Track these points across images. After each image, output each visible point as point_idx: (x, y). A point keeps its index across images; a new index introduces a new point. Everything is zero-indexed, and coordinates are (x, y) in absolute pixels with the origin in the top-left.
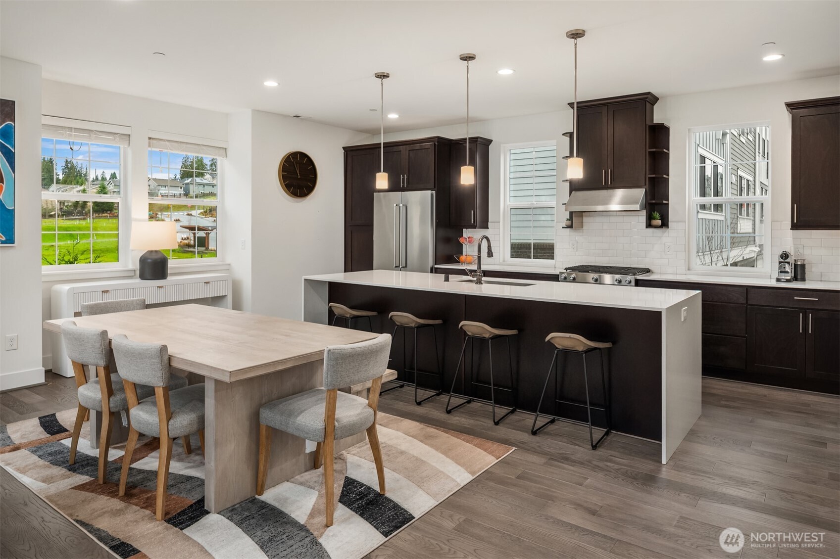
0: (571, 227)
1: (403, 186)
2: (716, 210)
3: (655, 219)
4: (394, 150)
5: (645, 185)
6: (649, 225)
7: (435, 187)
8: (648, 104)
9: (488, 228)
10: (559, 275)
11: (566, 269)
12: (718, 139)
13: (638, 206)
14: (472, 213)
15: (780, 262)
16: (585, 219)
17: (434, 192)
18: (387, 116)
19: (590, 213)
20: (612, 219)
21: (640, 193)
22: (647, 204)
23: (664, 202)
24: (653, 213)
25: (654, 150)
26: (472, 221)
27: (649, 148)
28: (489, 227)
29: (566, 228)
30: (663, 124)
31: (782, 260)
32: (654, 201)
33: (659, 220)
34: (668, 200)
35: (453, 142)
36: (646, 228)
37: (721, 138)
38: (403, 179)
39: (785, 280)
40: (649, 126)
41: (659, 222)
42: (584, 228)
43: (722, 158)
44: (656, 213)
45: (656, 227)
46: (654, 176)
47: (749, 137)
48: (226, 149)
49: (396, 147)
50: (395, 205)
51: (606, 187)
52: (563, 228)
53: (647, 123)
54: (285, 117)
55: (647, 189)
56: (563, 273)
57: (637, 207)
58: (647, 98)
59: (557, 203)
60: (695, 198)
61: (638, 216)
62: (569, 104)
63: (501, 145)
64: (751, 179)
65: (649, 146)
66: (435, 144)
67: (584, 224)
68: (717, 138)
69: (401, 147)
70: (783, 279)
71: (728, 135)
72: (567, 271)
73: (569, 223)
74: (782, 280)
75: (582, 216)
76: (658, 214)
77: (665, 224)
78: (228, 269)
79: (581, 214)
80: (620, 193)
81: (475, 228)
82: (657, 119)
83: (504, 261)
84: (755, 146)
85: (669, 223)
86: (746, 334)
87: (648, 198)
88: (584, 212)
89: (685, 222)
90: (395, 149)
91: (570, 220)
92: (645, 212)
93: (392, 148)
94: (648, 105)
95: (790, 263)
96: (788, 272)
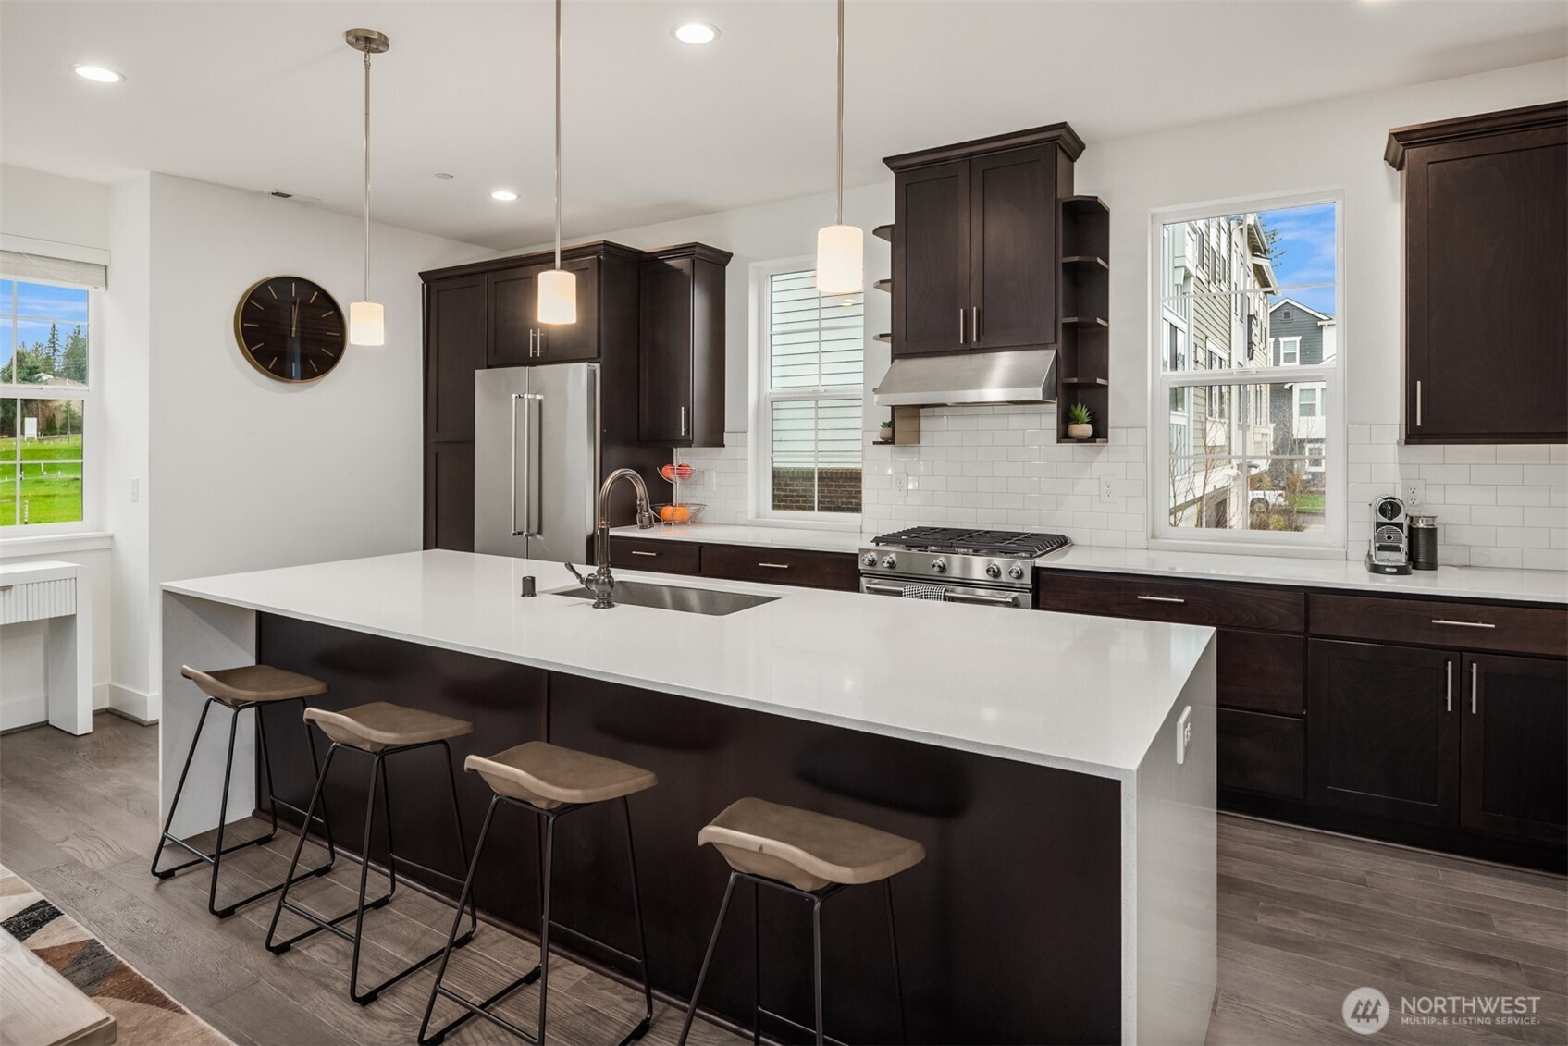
0: (889, 441)
1: (535, 354)
2: (1174, 405)
3: (1077, 421)
5: (1056, 342)
6: (1064, 436)
7: (599, 356)
8: (1061, 156)
9: (724, 446)
10: (858, 555)
11: (877, 541)
12: (1177, 285)
13: (1040, 390)
14: (683, 412)
15: (1379, 525)
16: (924, 423)
17: (597, 366)
18: (490, 195)
19: (937, 409)
20: (983, 423)
21: (1043, 360)
22: (1060, 388)
23: (1099, 381)
24: (1073, 407)
25: (1076, 259)
26: (683, 429)
27: (1064, 256)
28: (725, 443)
29: (881, 443)
30: (1097, 198)
31: (1386, 520)
32: (1075, 380)
33: (1087, 423)
34: (1106, 377)
35: (644, 257)
36: (1058, 442)
37: (1182, 283)
38: (535, 339)
39: (1395, 570)
40: (1063, 203)
41: (1086, 429)
42: (923, 442)
43: (1183, 318)
44: (1080, 406)
45: (1080, 440)
46: (1075, 319)
47: (1222, 287)
48: (106, 267)
49: (521, 270)
50: (514, 396)
51: (968, 350)
52: (875, 443)
53: (1059, 197)
54: (256, 195)
55: (1060, 352)
56: (868, 551)
57: (1036, 393)
58: (1059, 137)
59: (865, 388)
60: (1165, 373)
61: (1040, 414)
62: (885, 160)
63: (751, 264)
64: (1225, 356)
65: (1063, 251)
66: (599, 259)
67: (921, 433)
68: (1176, 282)
70: (1388, 567)
71: (1193, 279)
72: (877, 544)
73: (888, 432)
74: (1387, 569)
75: (918, 417)
76: (1085, 410)
77: (1100, 433)
78: (110, 549)
79: (914, 412)
80: (1004, 362)
81: (691, 446)
82: (1081, 189)
83: (758, 516)
84: (1230, 302)
85: (1110, 431)
86: (1305, 708)
87: (1062, 371)
88: (923, 406)
89: (1146, 428)
91: (889, 426)
92: (1053, 407)
94: (1061, 158)
95: (1400, 525)
96: (1398, 549)
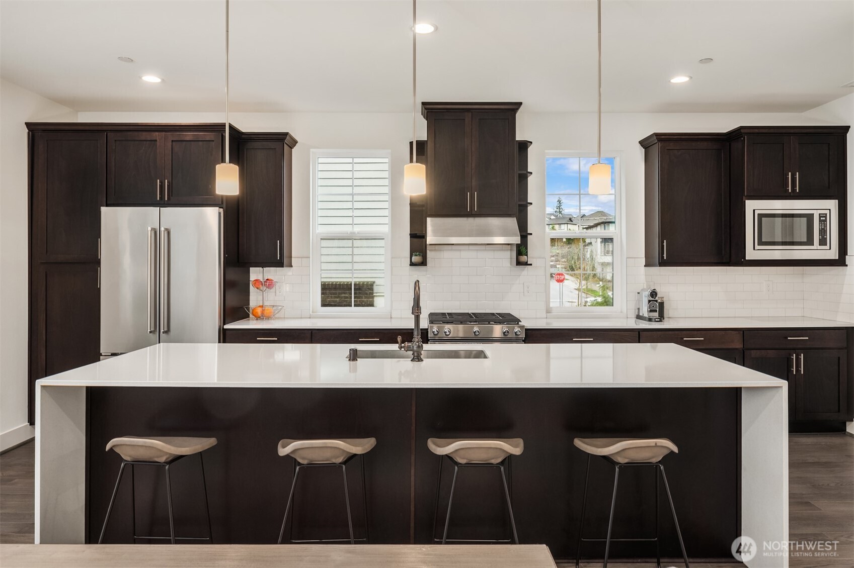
1: (162, 198)
3: (522, 254)
4: (143, 138)
5: (516, 213)
6: (518, 262)
9: (292, 266)
14: (278, 244)
15: (649, 301)
17: (221, 210)
24: (521, 247)
25: (525, 172)
27: (519, 170)
30: (532, 142)
32: (523, 233)
35: (243, 136)
38: (162, 187)
39: (658, 320)
42: (429, 265)
46: (523, 203)
49: (144, 133)
50: (149, 229)
55: (517, 219)
58: (517, 109)
63: (311, 150)
66: (222, 135)
67: (428, 259)
69: (157, 133)
74: (655, 320)
76: (524, 249)
89: (545, 258)
90: (144, 136)
93: (136, 133)
95: (656, 301)
96: (655, 311)
